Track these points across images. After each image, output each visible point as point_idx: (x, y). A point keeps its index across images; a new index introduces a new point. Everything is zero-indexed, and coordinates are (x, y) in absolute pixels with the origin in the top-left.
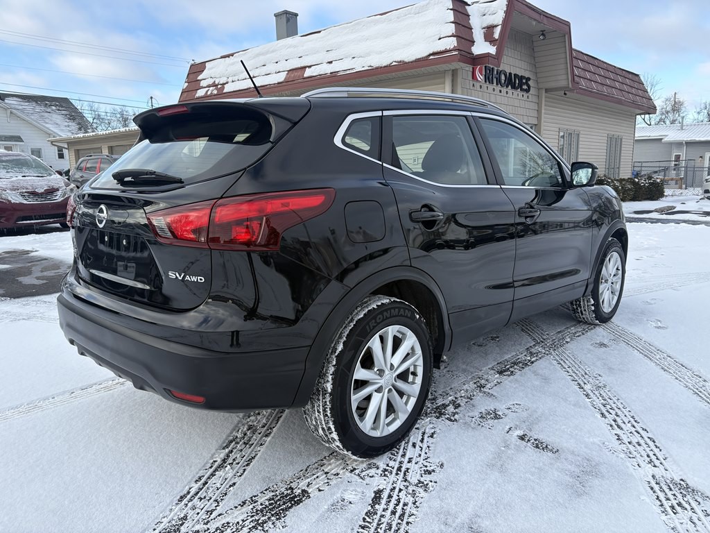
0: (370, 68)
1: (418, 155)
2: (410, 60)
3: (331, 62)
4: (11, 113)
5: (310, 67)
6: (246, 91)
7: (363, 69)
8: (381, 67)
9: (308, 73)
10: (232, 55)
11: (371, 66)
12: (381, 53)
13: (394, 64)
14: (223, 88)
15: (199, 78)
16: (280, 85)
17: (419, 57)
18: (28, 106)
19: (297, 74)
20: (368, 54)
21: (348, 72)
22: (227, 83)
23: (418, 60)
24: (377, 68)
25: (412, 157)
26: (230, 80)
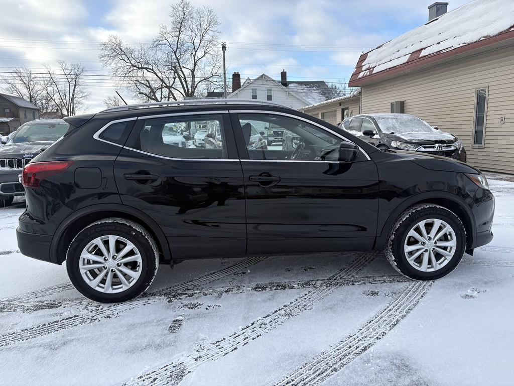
0: (464, 45)
1: (504, 115)
2: (494, 34)
3: (439, 43)
4: (289, 93)
5: (425, 49)
6: (385, 71)
7: (459, 46)
8: (472, 43)
9: (423, 53)
10: (382, 46)
11: (465, 43)
12: (475, 30)
13: (482, 39)
14: (373, 70)
15: (362, 65)
16: (404, 65)
17: (501, 30)
18: (300, 88)
19: (416, 55)
20: (465, 33)
21: (449, 50)
22: (376, 67)
23: (501, 34)
24: (469, 44)
25: (499, 117)
26: (378, 64)
